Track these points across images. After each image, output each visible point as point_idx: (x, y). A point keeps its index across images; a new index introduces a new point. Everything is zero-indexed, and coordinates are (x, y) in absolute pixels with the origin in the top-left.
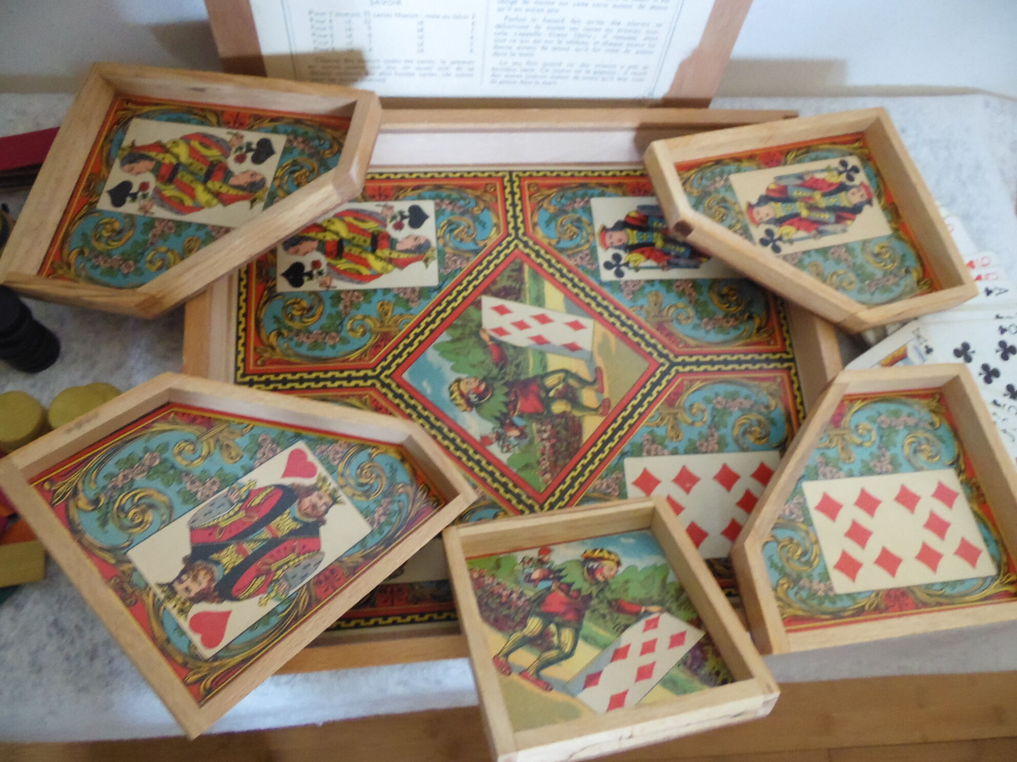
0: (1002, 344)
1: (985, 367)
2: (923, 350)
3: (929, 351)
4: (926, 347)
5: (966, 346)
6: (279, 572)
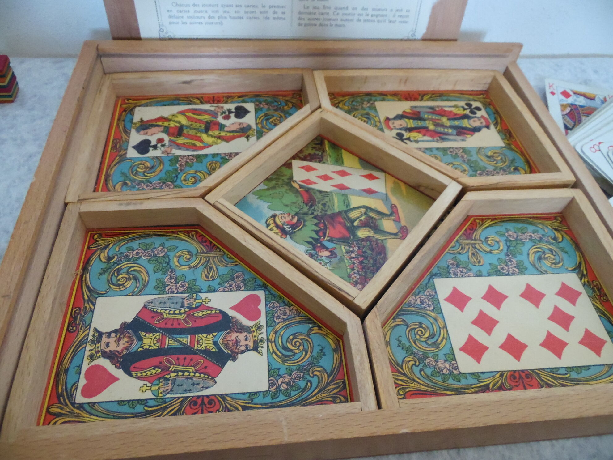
6: (173, 374)
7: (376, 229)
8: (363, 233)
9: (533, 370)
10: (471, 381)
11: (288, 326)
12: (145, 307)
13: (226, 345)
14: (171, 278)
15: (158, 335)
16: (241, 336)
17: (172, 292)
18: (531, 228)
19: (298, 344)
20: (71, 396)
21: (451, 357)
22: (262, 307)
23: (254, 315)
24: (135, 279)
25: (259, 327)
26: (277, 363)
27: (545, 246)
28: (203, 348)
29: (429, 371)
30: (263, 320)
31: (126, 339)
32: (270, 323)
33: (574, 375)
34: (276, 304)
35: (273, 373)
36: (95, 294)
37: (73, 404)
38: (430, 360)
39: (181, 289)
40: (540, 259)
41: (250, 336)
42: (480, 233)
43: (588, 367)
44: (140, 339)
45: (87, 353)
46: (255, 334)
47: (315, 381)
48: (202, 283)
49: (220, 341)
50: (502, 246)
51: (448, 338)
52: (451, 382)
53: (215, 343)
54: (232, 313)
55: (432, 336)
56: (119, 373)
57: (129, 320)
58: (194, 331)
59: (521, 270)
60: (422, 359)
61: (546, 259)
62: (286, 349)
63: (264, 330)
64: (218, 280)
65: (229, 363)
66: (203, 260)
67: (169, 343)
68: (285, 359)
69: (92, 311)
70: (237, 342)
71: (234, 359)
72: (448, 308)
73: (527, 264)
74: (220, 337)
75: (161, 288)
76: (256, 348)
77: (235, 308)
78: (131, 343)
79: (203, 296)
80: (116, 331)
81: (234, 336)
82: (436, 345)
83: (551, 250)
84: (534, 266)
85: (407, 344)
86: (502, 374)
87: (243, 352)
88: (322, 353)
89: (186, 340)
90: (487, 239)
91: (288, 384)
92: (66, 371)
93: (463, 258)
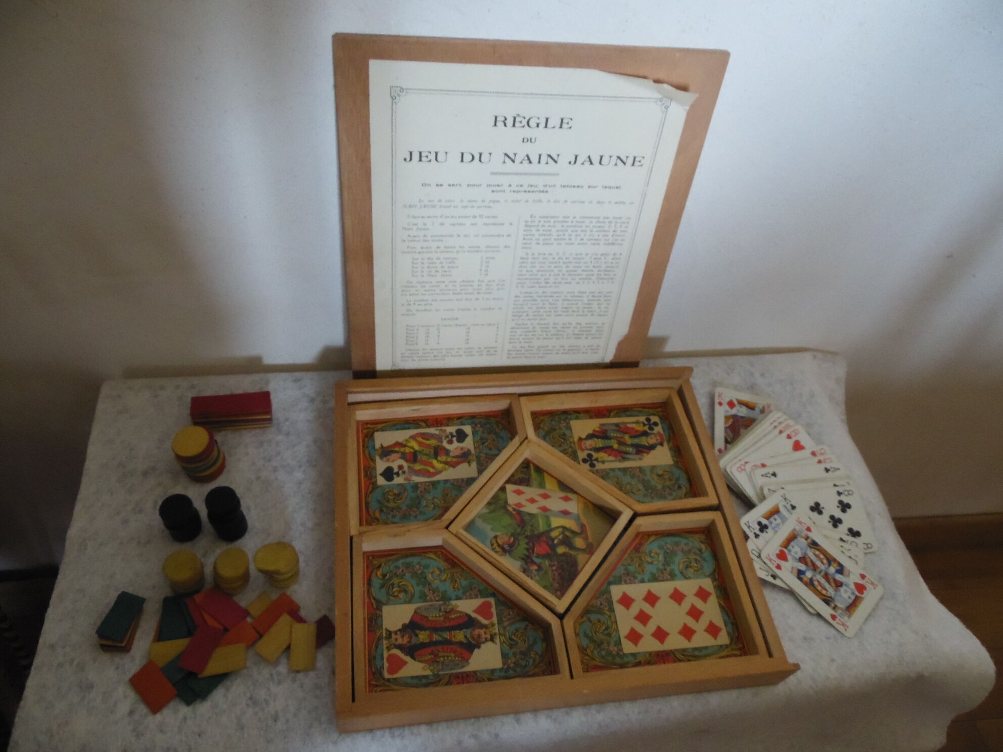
0: (841, 502)
1: (832, 517)
2: (790, 508)
3: (793, 507)
4: (792, 505)
5: (817, 504)
6: (442, 659)
7: (570, 546)
8: (561, 550)
9: (671, 651)
10: (631, 659)
11: (513, 623)
12: (415, 612)
13: (473, 638)
14: (429, 590)
15: (427, 632)
16: (482, 632)
17: (432, 601)
18: (684, 541)
19: (519, 636)
20: (381, 674)
21: (618, 643)
22: (494, 610)
23: (488, 616)
24: (405, 591)
25: (493, 625)
26: (507, 648)
27: (692, 556)
28: (458, 640)
29: (603, 653)
30: (495, 619)
31: (407, 636)
32: (500, 622)
33: (697, 653)
34: (503, 608)
35: (504, 656)
36: (379, 604)
37: (384, 678)
38: (605, 646)
39: (437, 599)
40: (687, 567)
41: (487, 631)
42: (647, 547)
43: (706, 648)
44: (417, 635)
45: (385, 646)
46: (491, 630)
47: (531, 661)
48: (451, 592)
49: (468, 636)
50: (661, 558)
51: (617, 630)
52: (618, 660)
53: (465, 637)
54: (474, 615)
55: (607, 628)
56: (407, 659)
57: (407, 621)
58: (450, 629)
59: (672, 577)
60: (599, 645)
61: (691, 567)
62: (511, 639)
63: (496, 626)
64: (461, 591)
65: (476, 651)
66: (449, 575)
67: (436, 637)
68: (511, 646)
69: (381, 616)
70: (479, 636)
71: (479, 647)
72: (619, 609)
73: (677, 572)
74: (468, 632)
75: (423, 597)
76: (492, 639)
77: (476, 611)
78: (410, 637)
79: (454, 602)
80: (400, 630)
81: (477, 631)
82: (609, 635)
83: (696, 560)
84: (682, 573)
85: (590, 634)
86: (650, 653)
87: (484, 643)
88: (535, 642)
89: (446, 635)
90: (650, 552)
91: (514, 663)
92: (375, 658)
93: (632, 568)
